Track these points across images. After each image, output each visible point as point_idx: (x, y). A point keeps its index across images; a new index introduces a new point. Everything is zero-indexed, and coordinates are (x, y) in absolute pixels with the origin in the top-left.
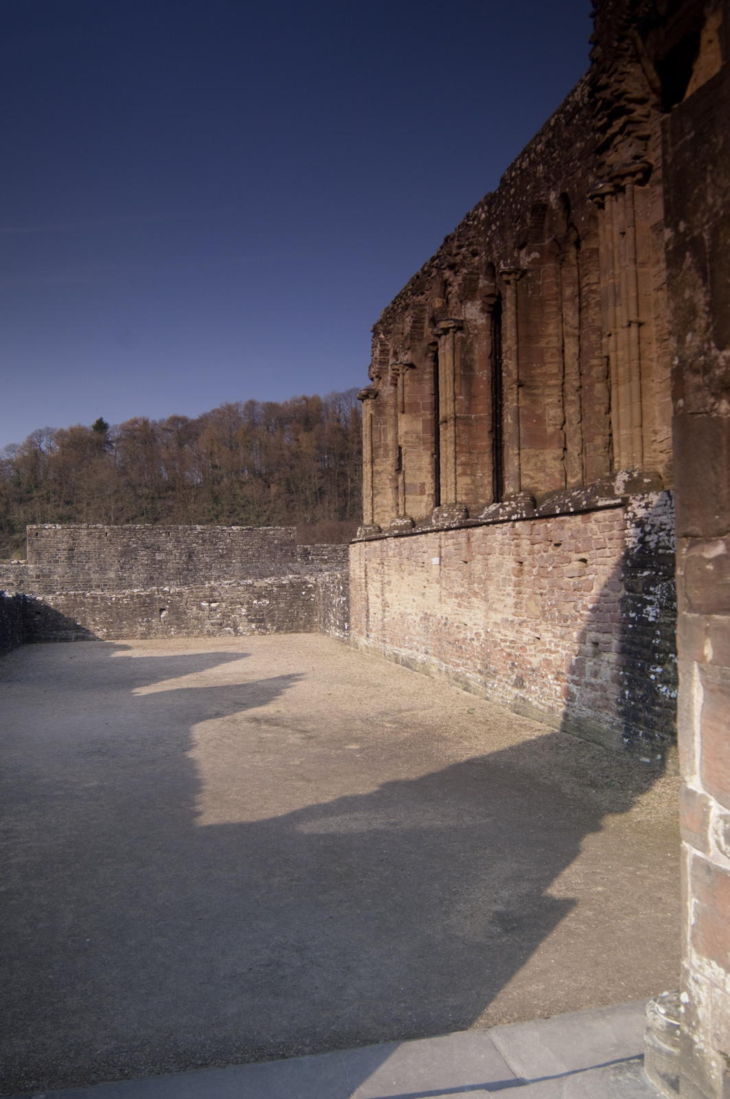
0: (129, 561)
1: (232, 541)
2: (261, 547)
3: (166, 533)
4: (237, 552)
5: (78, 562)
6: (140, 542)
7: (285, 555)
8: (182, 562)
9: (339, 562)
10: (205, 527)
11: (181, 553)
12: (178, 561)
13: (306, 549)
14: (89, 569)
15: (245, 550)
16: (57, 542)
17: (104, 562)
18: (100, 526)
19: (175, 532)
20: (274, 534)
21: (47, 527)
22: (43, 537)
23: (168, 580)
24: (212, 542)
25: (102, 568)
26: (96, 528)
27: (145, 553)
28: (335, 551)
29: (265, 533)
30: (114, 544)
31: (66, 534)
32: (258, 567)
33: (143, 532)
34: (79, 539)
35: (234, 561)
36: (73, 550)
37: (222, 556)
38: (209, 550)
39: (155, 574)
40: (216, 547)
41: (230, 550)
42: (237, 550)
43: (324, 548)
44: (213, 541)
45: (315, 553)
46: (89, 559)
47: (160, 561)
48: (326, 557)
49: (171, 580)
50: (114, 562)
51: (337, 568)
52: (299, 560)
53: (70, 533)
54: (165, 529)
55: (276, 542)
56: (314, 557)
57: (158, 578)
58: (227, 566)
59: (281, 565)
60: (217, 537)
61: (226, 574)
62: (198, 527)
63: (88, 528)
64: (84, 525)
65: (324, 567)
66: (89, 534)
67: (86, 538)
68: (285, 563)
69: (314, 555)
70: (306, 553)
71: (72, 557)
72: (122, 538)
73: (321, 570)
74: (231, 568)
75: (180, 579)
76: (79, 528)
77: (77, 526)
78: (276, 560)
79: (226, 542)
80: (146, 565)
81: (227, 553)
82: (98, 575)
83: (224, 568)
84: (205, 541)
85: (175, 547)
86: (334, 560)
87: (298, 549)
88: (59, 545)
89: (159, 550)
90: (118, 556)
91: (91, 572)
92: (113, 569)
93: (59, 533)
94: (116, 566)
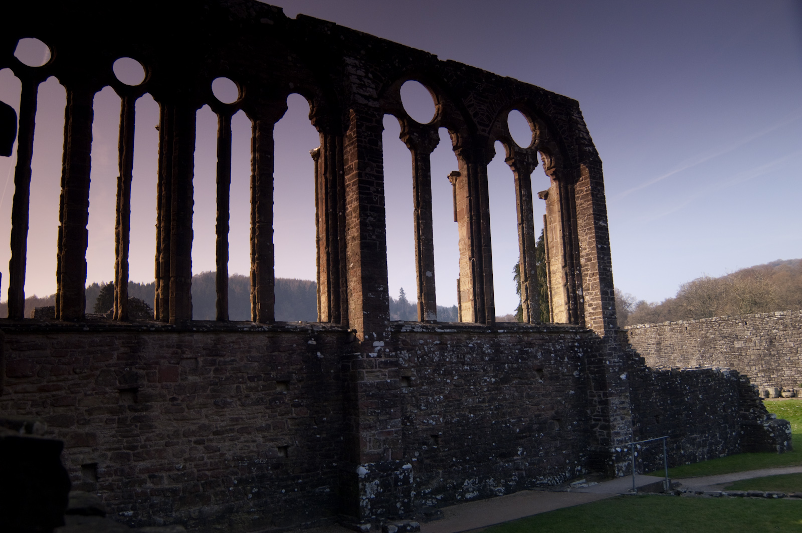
5: (665, 353)
8: (762, 348)
11: (761, 339)
14: (675, 359)
16: (647, 339)
18: (680, 322)
21: (638, 327)
22: (637, 335)
31: (654, 331)
33: (720, 324)
34: (664, 334)
36: (660, 344)
46: (674, 350)
47: (739, 348)
63: (670, 325)
64: (667, 323)
66: (672, 330)
67: (670, 333)
76: (663, 326)
77: (661, 324)
88: (650, 340)
89: (737, 338)
90: (698, 347)
91: (676, 361)
92: (695, 358)
93: (648, 331)
94: (697, 356)
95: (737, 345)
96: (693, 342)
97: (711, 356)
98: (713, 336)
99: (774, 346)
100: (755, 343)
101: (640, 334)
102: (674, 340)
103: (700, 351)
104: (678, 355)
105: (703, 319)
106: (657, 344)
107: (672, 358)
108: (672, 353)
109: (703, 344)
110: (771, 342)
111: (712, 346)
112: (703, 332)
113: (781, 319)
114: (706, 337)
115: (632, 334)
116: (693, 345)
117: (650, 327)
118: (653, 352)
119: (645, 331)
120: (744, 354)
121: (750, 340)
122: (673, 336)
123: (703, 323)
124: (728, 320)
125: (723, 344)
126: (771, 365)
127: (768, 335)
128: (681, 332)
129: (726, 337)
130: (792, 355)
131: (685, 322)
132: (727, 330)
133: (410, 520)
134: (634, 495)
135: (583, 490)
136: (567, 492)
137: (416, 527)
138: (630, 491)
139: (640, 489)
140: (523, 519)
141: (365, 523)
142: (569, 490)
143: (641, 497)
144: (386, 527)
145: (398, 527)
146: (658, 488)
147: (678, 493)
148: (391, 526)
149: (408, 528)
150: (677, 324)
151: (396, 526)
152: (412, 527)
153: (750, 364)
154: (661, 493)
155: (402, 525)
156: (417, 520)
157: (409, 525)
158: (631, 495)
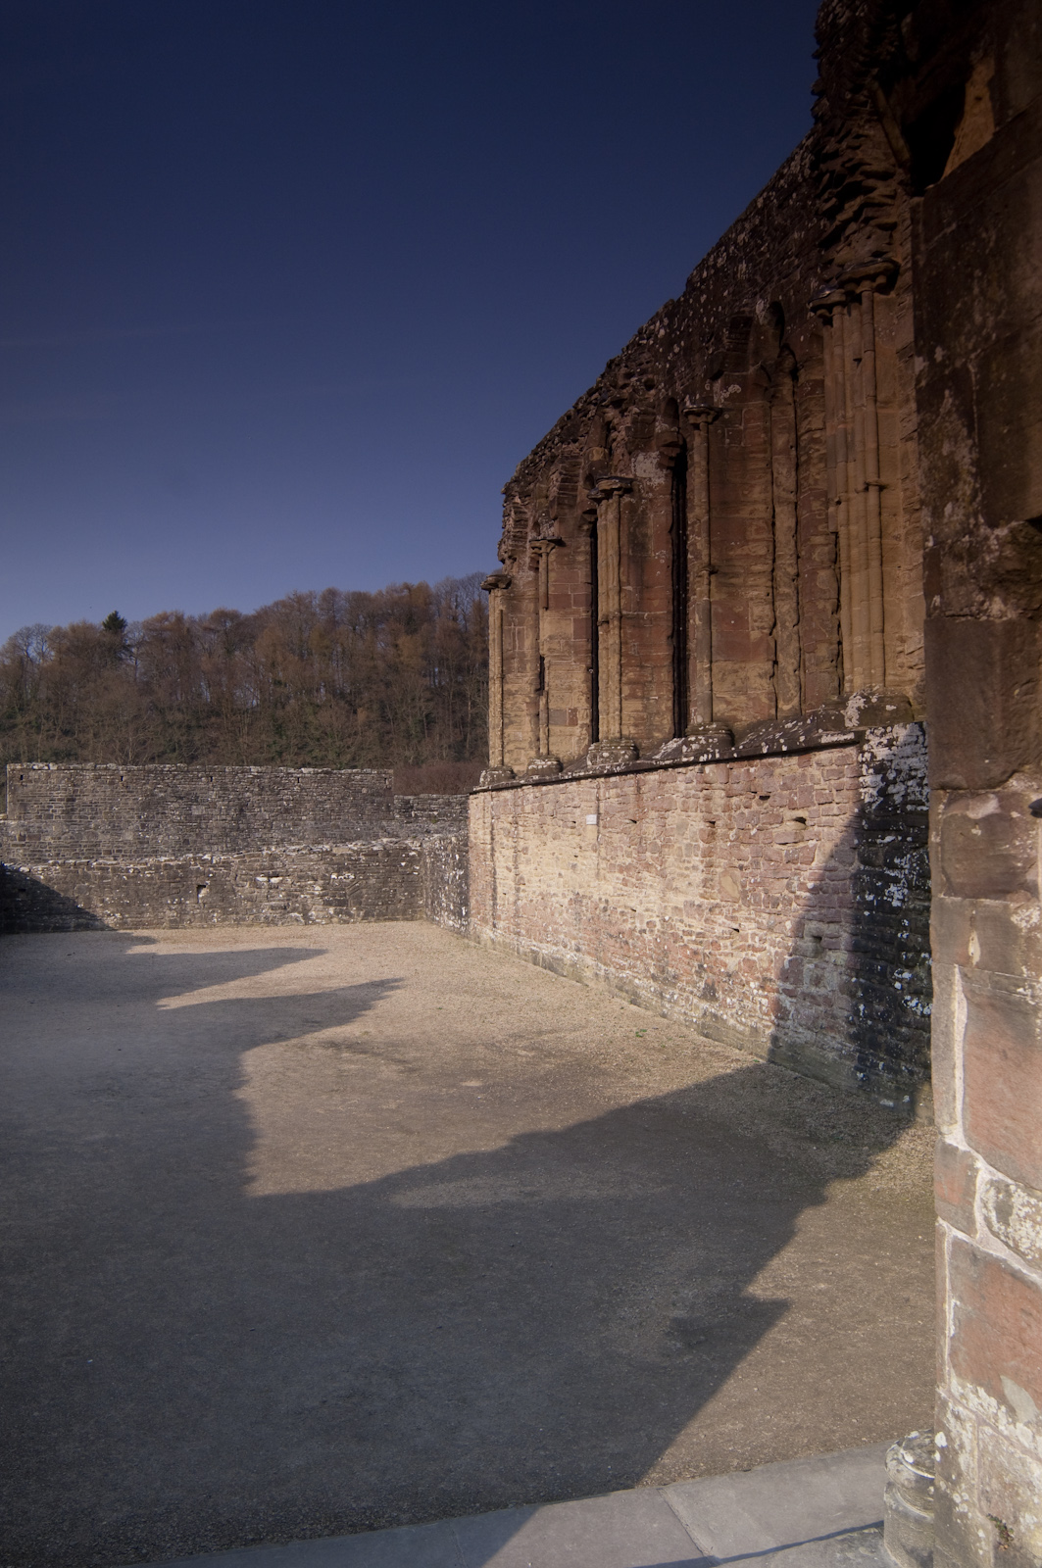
0: (154, 817)
1: (302, 789)
2: (343, 798)
3: (207, 776)
4: (308, 805)
5: (80, 817)
6: (169, 790)
7: (378, 809)
8: (229, 819)
9: (455, 820)
10: (264, 768)
11: (228, 805)
12: (224, 817)
13: (408, 802)
14: (97, 827)
15: (320, 802)
16: (50, 789)
17: (118, 818)
18: (112, 766)
19: (220, 776)
20: (362, 780)
21: (36, 767)
22: (31, 781)
23: (209, 843)
24: (272, 790)
25: (114, 826)
26: (106, 769)
27: (177, 805)
28: (449, 804)
29: (349, 778)
30: (132, 792)
31: (64, 778)
32: (338, 827)
33: (175, 776)
34: (82, 784)
35: (304, 818)
36: (74, 800)
37: (287, 811)
38: (268, 801)
39: (190, 835)
40: (279, 797)
41: (299, 802)
42: (309, 801)
43: (433, 799)
44: (275, 788)
45: (420, 807)
46: (96, 813)
47: (198, 816)
48: (436, 813)
49: (213, 844)
50: (132, 817)
51: (451, 829)
52: (398, 816)
53: (69, 776)
54: (205, 772)
55: (364, 791)
56: (419, 813)
57: (195, 841)
58: (295, 825)
59: (371, 823)
60: (280, 783)
61: (293, 836)
62: (254, 769)
63: (95, 769)
64: (90, 765)
65: (433, 827)
66: (97, 778)
67: (93, 783)
68: (377, 821)
69: (418, 810)
70: (407, 808)
71: (72, 810)
72: (145, 784)
73: (428, 832)
74: (300, 828)
75: (226, 842)
76: (82, 770)
77: (80, 766)
78: (365, 817)
79: (292, 791)
80: (179, 822)
81: (294, 807)
82: (108, 836)
83: (289, 827)
84: (262, 789)
85: (220, 797)
86: (447, 816)
87: (395, 801)
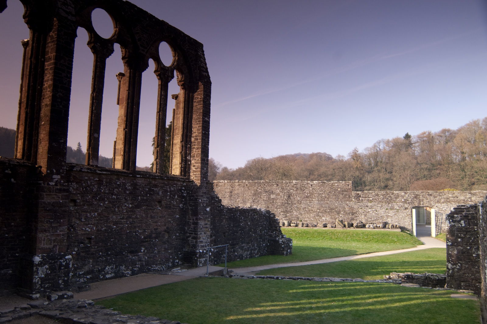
88: (226, 190)
89: (272, 193)
90: (252, 196)
91: (239, 203)
92: (249, 202)
93: (226, 184)
94: (251, 201)
95: (272, 196)
96: (249, 193)
97: (258, 202)
98: (260, 191)
99: (290, 199)
100: (281, 196)
101: (221, 186)
102: (240, 191)
103: (252, 198)
104: (241, 200)
105: (256, 181)
106: (230, 192)
107: (237, 201)
108: (237, 198)
109: (255, 195)
110: (289, 197)
111: (259, 196)
112: (255, 188)
113: (296, 185)
114: (257, 191)
115: (217, 185)
116: (249, 194)
117: (228, 182)
118: (227, 196)
119: (225, 184)
120: (275, 202)
121: (279, 195)
122: (239, 189)
123: (256, 183)
124: (269, 182)
125: (265, 196)
126: (287, 209)
127: (288, 192)
128: (244, 187)
129: (267, 192)
130: (299, 204)
131: (246, 181)
132: (268, 188)
133: (68, 291)
134: (207, 277)
135: (178, 274)
136: (168, 274)
137: (71, 295)
138: (205, 275)
139: (211, 274)
140: (140, 290)
141: (35, 294)
142: (170, 273)
143: (210, 278)
144: (50, 296)
145: (59, 296)
146: (221, 273)
147: (231, 276)
148: (53, 295)
149: (65, 296)
150: (242, 182)
151: (57, 295)
152: (68, 295)
153: (277, 207)
154: (222, 276)
155: (61, 294)
156: (72, 291)
157: (66, 294)
158: (205, 277)
